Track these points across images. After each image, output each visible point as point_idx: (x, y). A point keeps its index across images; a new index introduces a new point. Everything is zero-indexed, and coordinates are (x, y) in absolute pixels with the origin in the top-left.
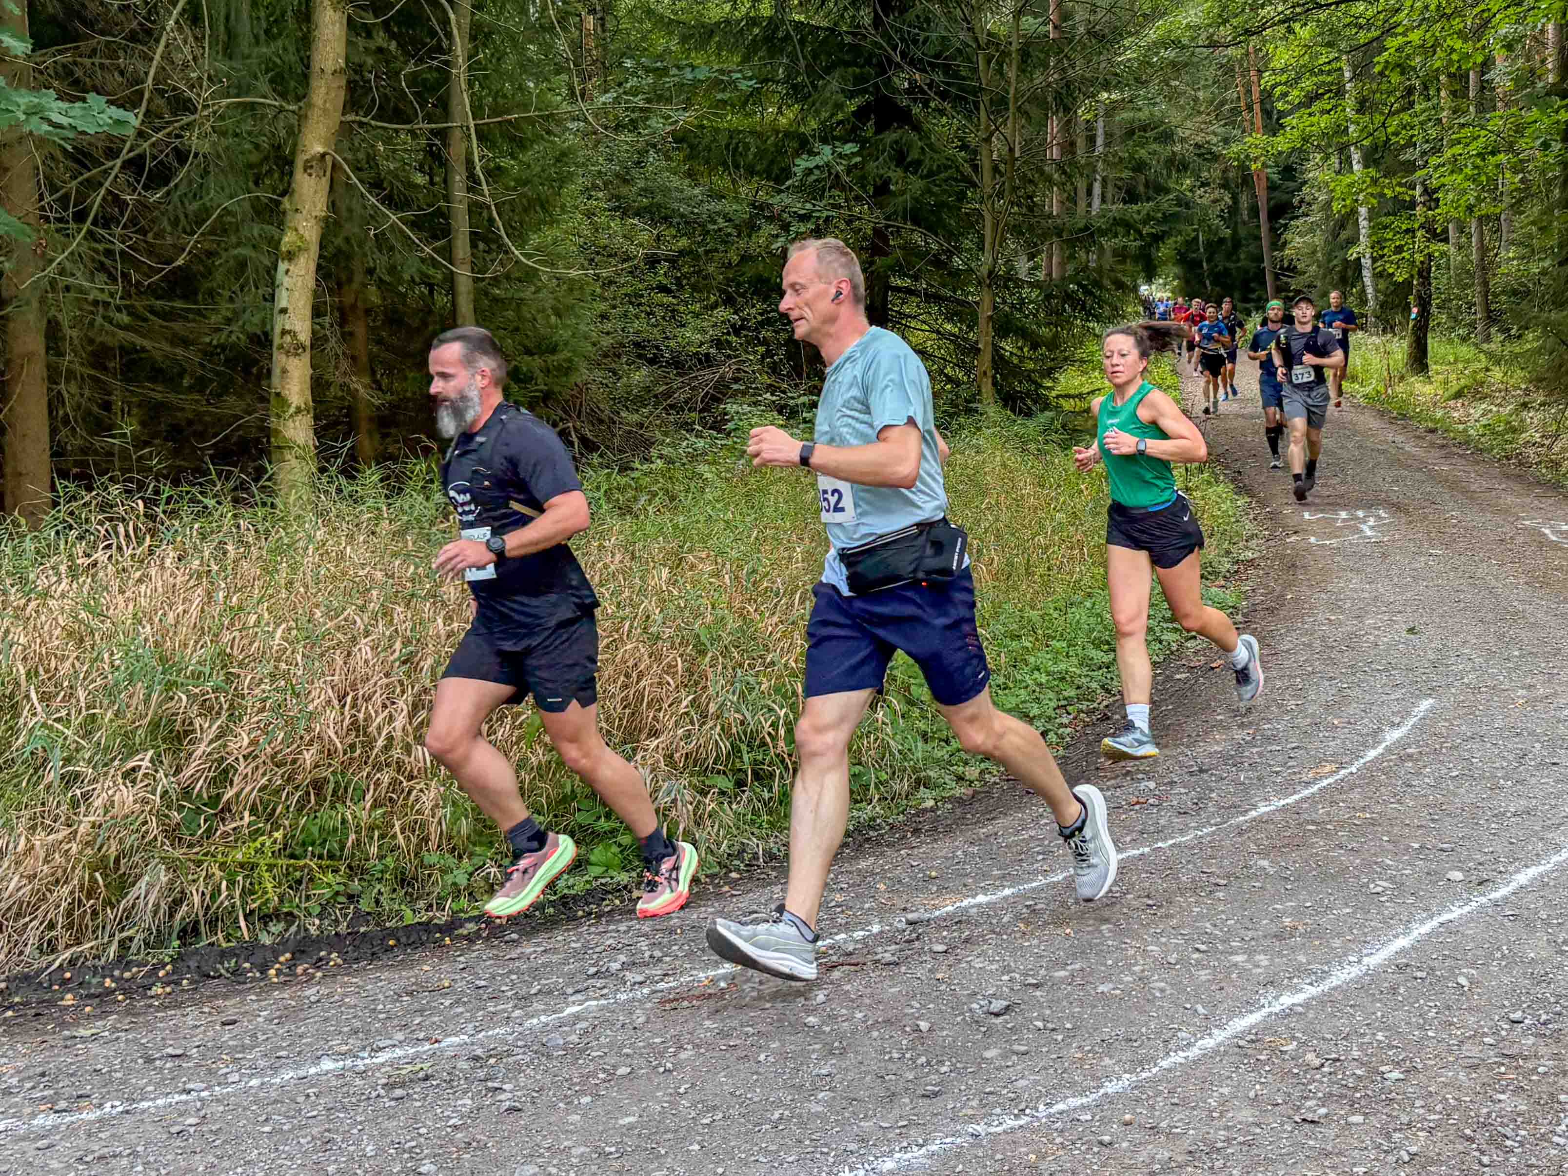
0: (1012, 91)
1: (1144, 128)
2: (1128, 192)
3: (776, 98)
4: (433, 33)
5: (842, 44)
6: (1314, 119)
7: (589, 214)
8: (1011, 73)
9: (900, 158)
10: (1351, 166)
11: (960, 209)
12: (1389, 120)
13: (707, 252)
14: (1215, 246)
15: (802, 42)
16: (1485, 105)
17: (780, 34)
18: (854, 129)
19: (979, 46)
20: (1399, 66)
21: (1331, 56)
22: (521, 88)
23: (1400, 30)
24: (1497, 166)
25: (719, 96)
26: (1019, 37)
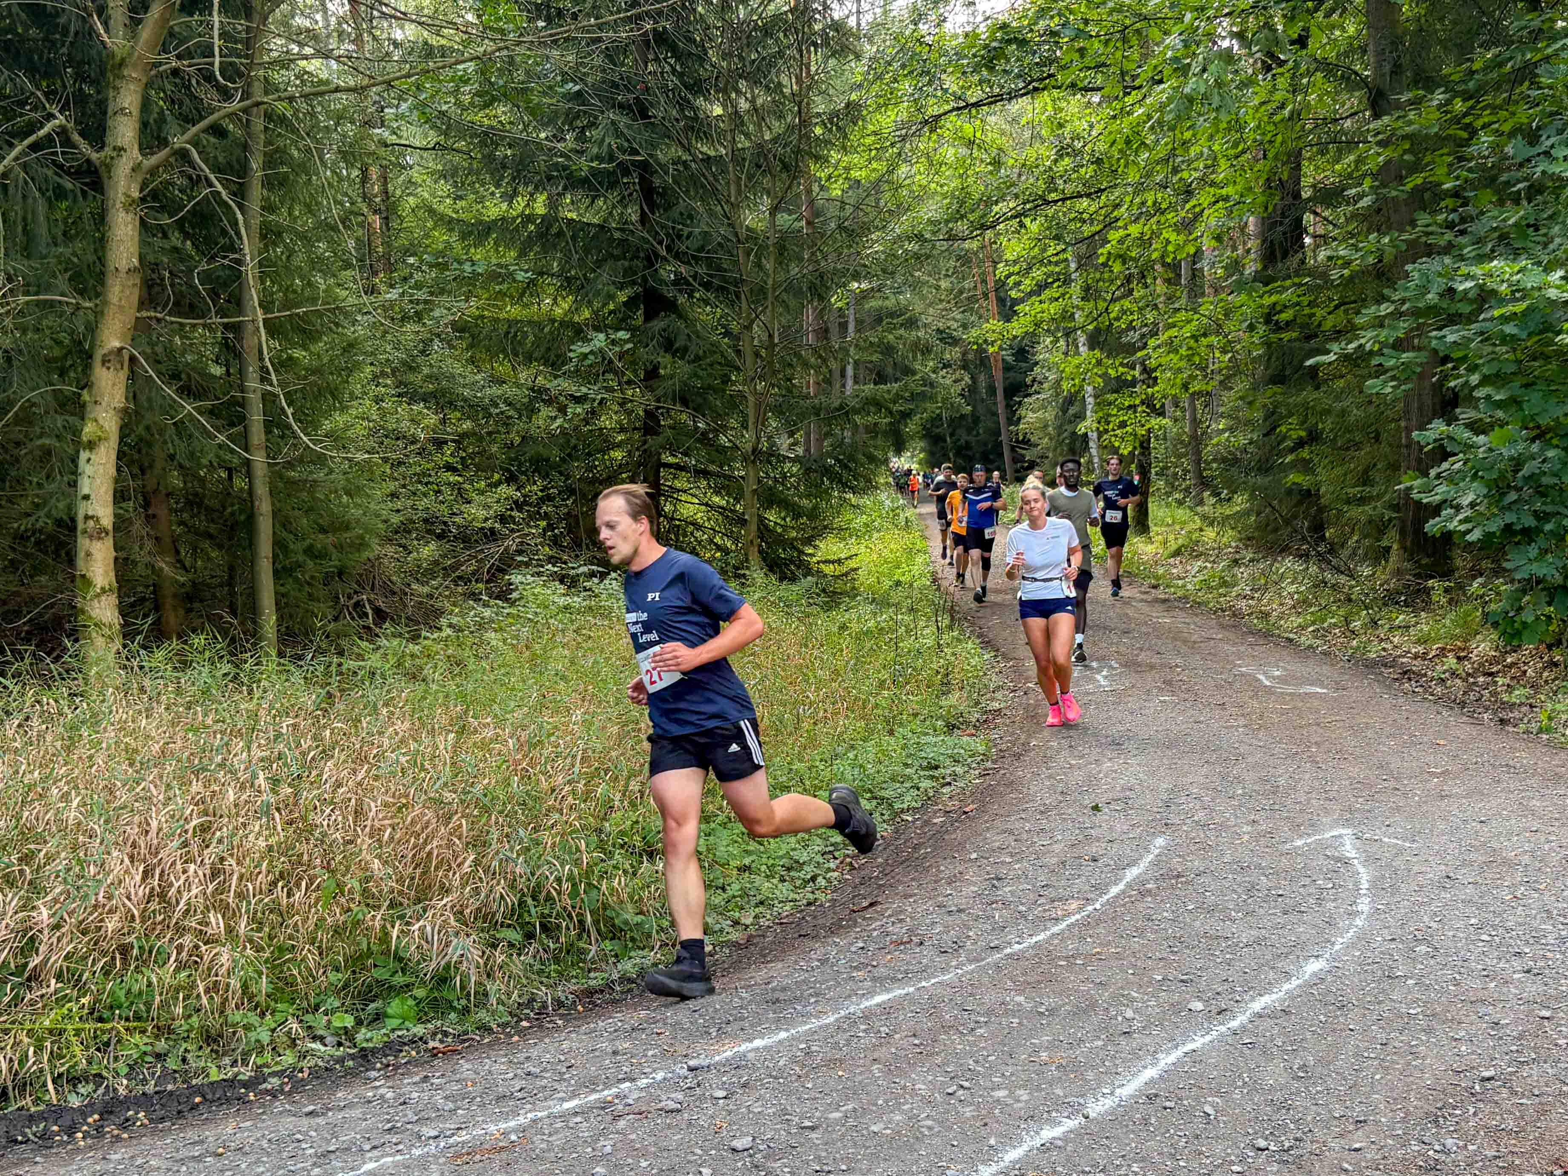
0: (770, 282)
1: (892, 315)
2: (879, 374)
3: (551, 290)
4: (224, 233)
5: (611, 239)
6: (1045, 306)
7: (378, 400)
8: (769, 265)
9: (668, 345)
10: (1077, 347)
11: (724, 391)
12: (1111, 307)
13: (490, 434)
14: (958, 421)
15: (574, 238)
16: (1195, 292)
17: (554, 231)
18: (623, 320)
19: (739, 241)
20: (1120, 256)
21: (1059, 248)
22: (310, 284)
23: (1120, 223)
24: (1210, 346)
25: (497, 288)
26: (776, 232)
